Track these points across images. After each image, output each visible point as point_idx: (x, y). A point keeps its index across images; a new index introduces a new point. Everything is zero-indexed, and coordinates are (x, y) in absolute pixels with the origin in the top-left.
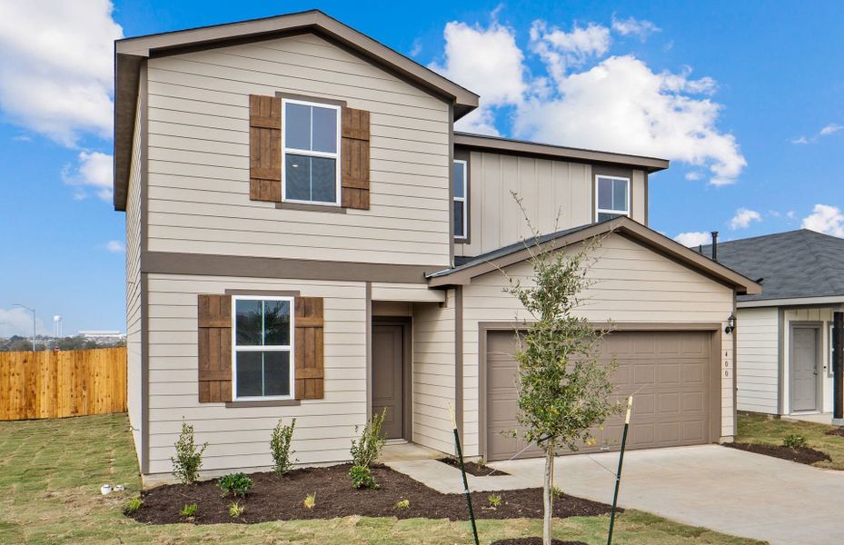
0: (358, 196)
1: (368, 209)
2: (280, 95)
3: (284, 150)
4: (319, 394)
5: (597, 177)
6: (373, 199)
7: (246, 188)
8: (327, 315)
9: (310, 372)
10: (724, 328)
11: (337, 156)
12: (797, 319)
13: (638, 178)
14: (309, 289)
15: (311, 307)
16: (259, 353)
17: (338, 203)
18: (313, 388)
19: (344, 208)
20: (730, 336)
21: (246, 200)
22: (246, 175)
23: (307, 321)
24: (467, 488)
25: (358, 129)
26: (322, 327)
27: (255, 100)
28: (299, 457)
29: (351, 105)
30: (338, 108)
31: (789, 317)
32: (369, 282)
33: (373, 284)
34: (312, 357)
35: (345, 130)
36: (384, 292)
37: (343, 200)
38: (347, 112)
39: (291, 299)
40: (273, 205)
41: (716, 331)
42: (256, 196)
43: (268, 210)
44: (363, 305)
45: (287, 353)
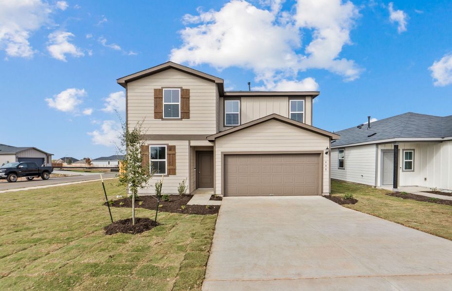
0: (186, 115)
1: (189, 118)
2: (162, 88)
3: (164, 103)
4: (174, 173)
5: (290, 101)
6: (191, 115)
7: (153, 115)
8: (177, 151)
9: (171, 167)
10: (325, 152)
11: (179, 103)
12: (386, 148)
13: (308, 100)
14: (171, 143)
15: (172, 148)
16: (158, 162)
17: (180, 117)
18: (172, 172)
19: (182, 119)
20: (327, 156)
21: (153, 119)
22: (153, 112)
23: (170, 152)
24: (107, 200)
25: (186, 95)
26: (175, 154)
27: (156, 90)
28: (164, 191)
29: (184, 88)
30: (180, 89)
31: (381, 147)
32: (189, 140)
33: (191, 141)
34: (172, 162)
35: (181, 96)
36: (194, 143)
37: (181, 117)
38: (182, 90)
39: (166, 146)
40: (161, 119)
41: (320, 154)
42: (156, 117)
43: (159, 121)
44: (188, 147)
45: (165, 162)
